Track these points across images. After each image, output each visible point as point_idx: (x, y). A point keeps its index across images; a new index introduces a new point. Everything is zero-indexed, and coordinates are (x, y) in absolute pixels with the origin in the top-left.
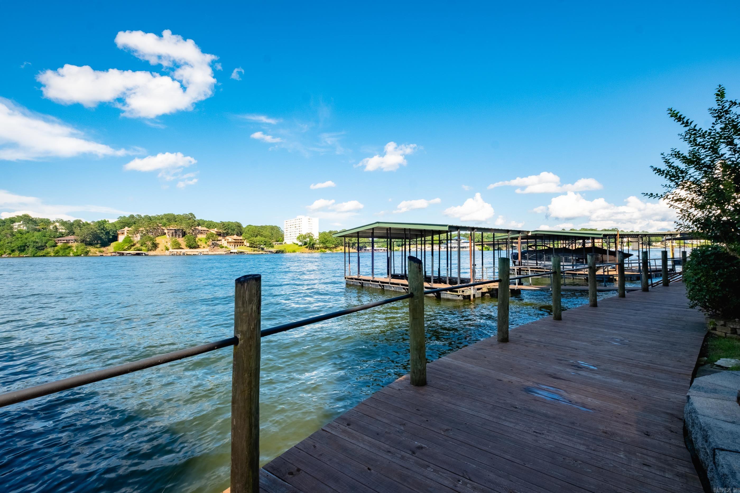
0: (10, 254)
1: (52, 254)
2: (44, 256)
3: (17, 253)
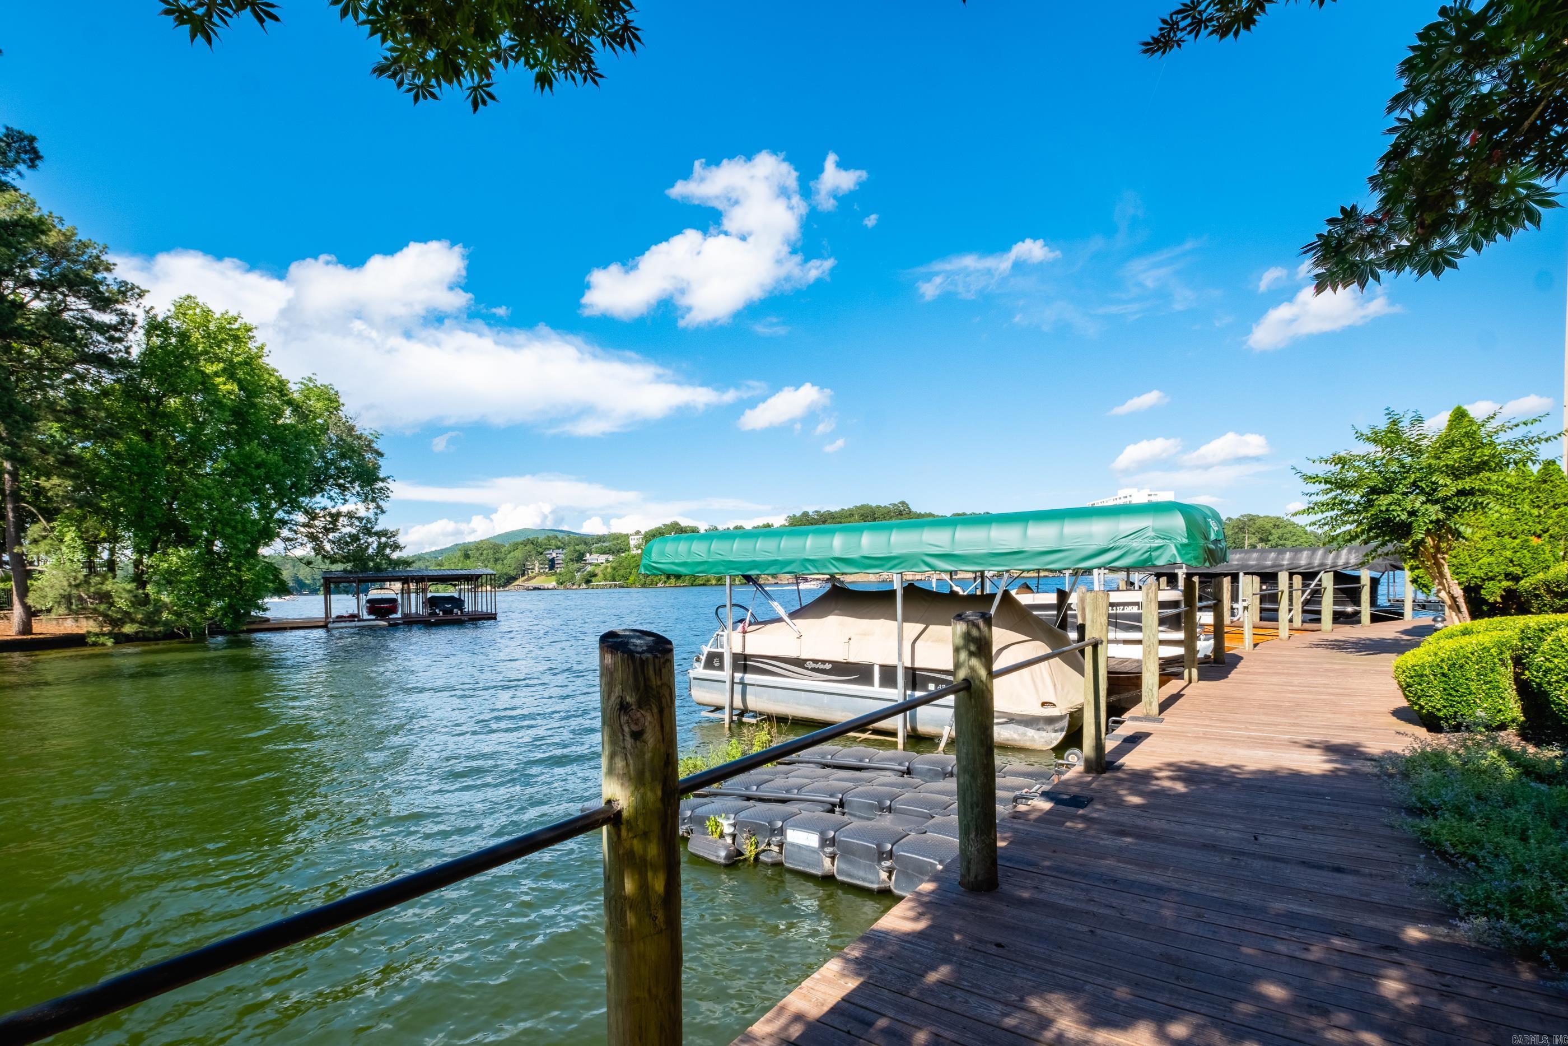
0: (665, 582)
1: (714, 582)
2: (704, 585)
3: (673, 580)
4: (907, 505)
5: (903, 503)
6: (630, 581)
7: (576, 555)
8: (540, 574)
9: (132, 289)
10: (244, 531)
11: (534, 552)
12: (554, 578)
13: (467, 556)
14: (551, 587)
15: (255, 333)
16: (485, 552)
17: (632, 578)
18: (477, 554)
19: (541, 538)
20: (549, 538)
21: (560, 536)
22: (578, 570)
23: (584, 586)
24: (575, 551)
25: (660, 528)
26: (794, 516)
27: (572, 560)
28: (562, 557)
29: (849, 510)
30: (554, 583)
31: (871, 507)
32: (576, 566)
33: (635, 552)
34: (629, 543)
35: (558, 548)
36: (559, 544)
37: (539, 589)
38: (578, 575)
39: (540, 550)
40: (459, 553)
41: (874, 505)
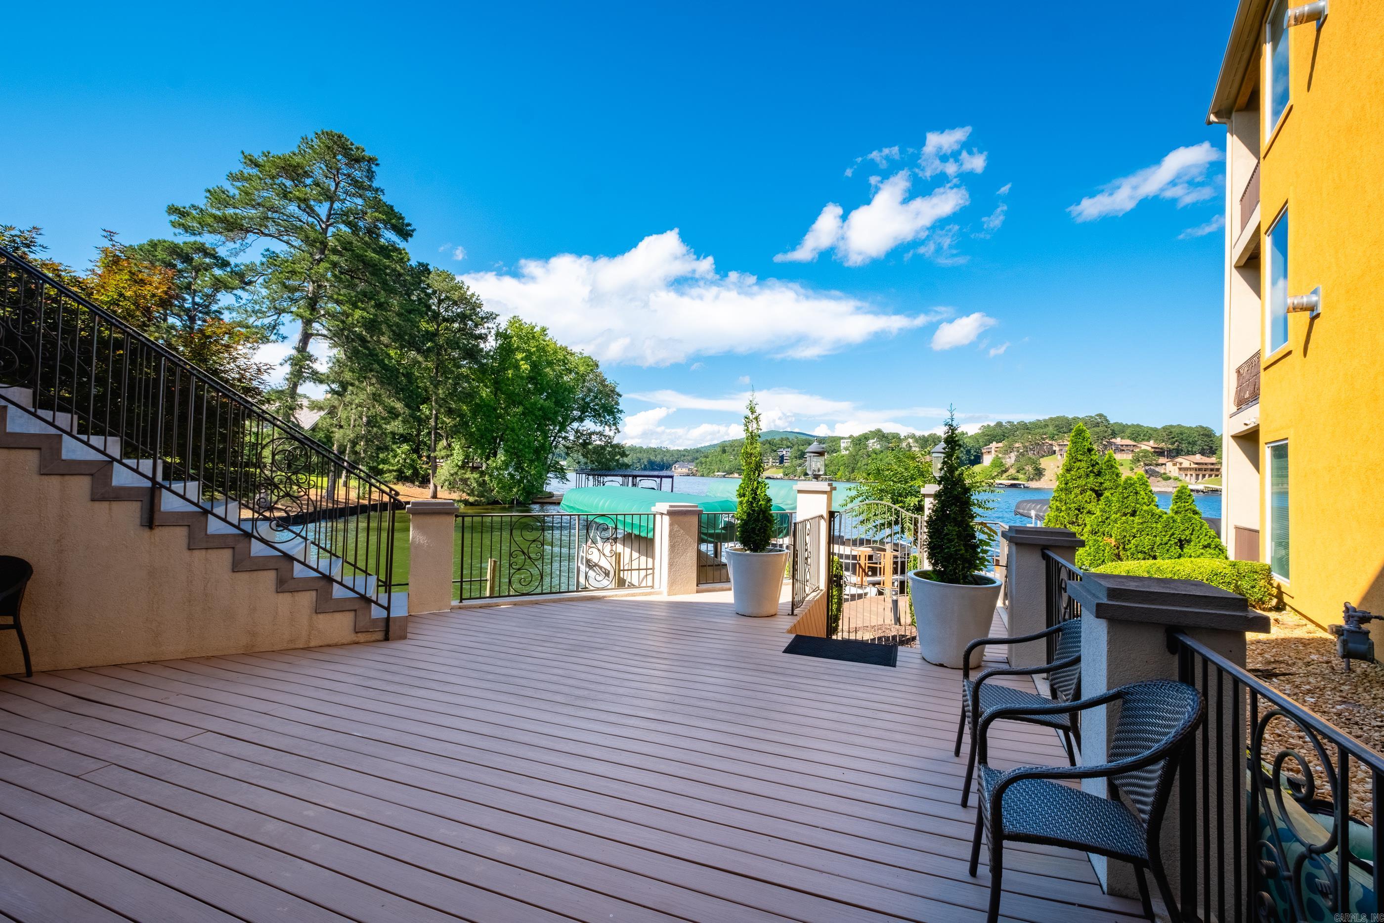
4: (1105, 417)
5: (1101, 415)
6: (837, 476)
7: (799, 453)
8: (772, 467)
9: (491, 315)
10: (529, 447)
11: (769, 450)
12: (782, 470)
13: (724, 451)
14: (778, 477)
15: (547, 332)
16: (736, 449)
17: (839, 474)
18: (731, 451)
19: (777, 438)
20: (782, 440)
21: (791, 437)
22: (800, 465)
23: (803, 478)
24: (799, 450)
25: (866, 434)
26: (989, 426)
27: (796, 458)
28: (789, 454)
29: (1045, 421)
30: (781, 475)
31: (1067, 419)
32: (799, 462)
33: (844, 452)
34: (840, 446)
35: (788, 447)
36: (789, 444)
37: (770, 478)
38: (799, 469)
39: (775, 448)
40: (719, 449)
41: (1070, 416)
